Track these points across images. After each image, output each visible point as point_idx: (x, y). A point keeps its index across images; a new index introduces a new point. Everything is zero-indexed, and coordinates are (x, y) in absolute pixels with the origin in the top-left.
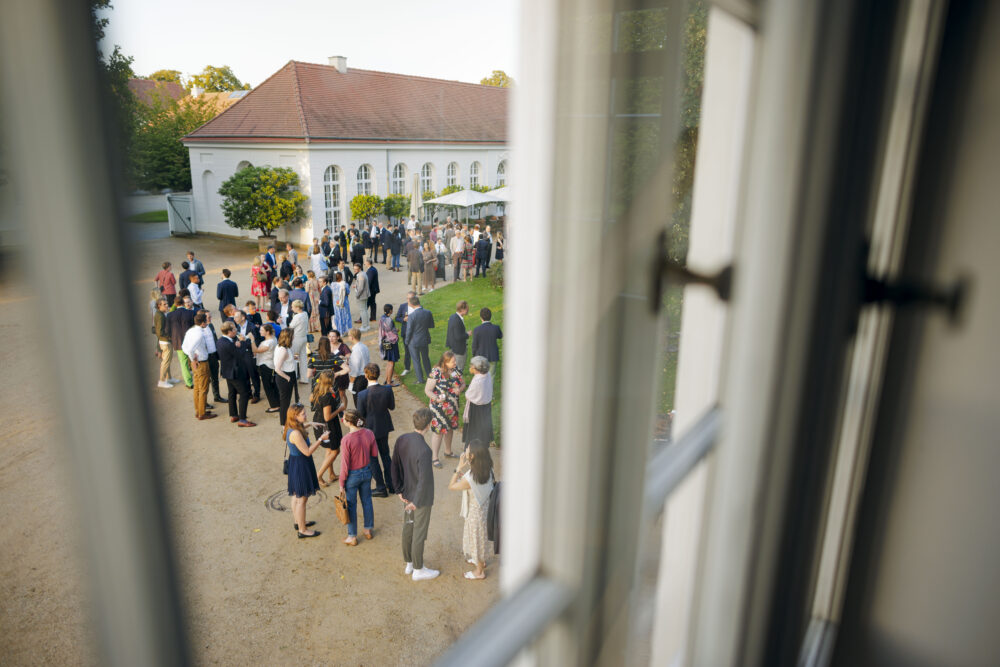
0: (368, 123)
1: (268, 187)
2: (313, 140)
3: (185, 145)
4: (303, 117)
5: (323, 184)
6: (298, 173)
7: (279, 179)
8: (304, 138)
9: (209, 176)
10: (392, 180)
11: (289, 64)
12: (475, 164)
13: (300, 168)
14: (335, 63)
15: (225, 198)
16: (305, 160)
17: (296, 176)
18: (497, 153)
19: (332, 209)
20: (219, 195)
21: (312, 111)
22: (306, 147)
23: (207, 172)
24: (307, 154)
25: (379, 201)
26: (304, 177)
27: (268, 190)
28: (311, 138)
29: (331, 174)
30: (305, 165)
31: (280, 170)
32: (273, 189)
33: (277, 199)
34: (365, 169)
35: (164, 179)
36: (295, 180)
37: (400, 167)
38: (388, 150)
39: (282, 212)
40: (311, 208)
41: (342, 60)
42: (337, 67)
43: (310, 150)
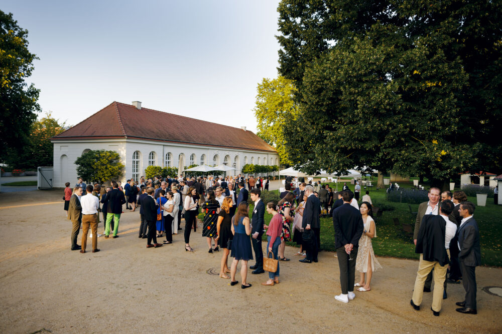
0: (154, 132)
1: (105, 159)
2: (129, 137)
3: (52, 142)
4: (122, 127)
5: (132, 160)
6: (120, 154)
7: (110, 156)
8: (124, 136)
9: (65, 158)
10: (165, 160)
11: (113, 103)
12: (203, 155)
13: (120, 152)
14: (136, 105)
15: (79, 166)
16: (123, 148)
17: (118, 155)
18: (213, 151)
19: (136, 173)
20: (75, 164)
21: (126, 124)
22: (125, 140)
23: (64, 155)
24: (125, 144)
25: (161, 169)
26: (123, 156)
27: (104, 161)
28: (128, 136)
29: (136, 155)
30: (123, 150)
31: (110, 152)
32: (107, 161)
33: (109, 166)
34: (152, 154)
35: (31, 163)
36: (118, 157)
37: (169, 154)
38: (164, 145)
39: (111, 173)
40: (125, 172)
41: (139, 103)
42: (136, 106)
43: (127, 142)
